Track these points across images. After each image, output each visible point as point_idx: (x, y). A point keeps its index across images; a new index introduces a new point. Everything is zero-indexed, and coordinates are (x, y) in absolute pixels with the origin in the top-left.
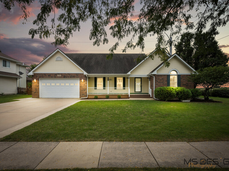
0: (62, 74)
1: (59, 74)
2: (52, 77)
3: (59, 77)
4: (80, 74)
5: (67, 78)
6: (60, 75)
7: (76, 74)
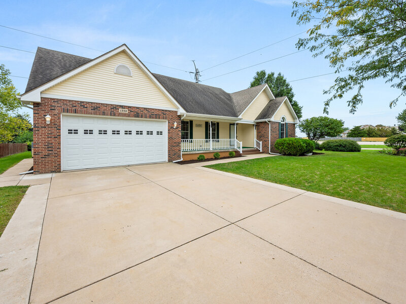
0: (131, 107)
1: (122, 107)
2: (104, 114)
3: (124, 115)
4: (170, 111)
5: (142, 117)
6: (127, 111)
7: (162, 110)
